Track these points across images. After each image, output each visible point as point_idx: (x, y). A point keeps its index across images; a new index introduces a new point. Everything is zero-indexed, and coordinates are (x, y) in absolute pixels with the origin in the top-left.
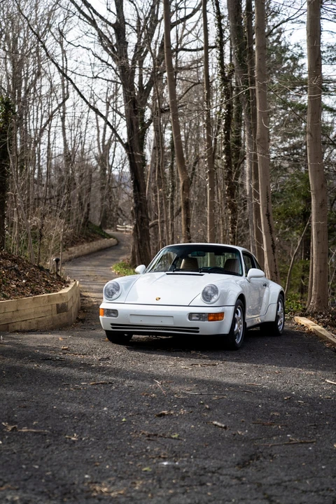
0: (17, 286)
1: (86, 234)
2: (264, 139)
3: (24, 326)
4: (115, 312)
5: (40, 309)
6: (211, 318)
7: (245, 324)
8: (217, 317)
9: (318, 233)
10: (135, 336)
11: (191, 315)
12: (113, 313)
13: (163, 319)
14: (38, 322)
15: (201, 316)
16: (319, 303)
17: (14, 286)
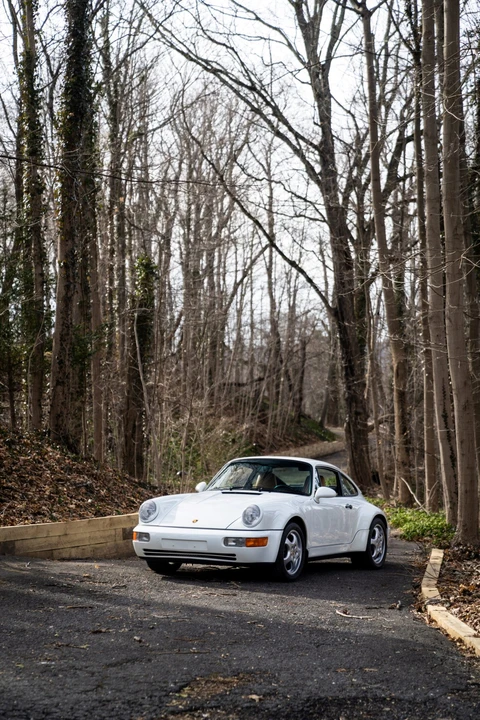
0: (78, 506)
1: (296, 435)
2: (438, 317)
3: (74, 553)
4: (147, 535)
5: (98, 534)
6: (252, 543)
7: (305, 552)
8: (260, 542)
9: (462, 442)
10: (184, 565)
11: (226, 540)
12: (145, 536)
13: (195, 544)
14: (95, 550)
15: (239, 541)
16: (465, 531)
17: (73, 506)
